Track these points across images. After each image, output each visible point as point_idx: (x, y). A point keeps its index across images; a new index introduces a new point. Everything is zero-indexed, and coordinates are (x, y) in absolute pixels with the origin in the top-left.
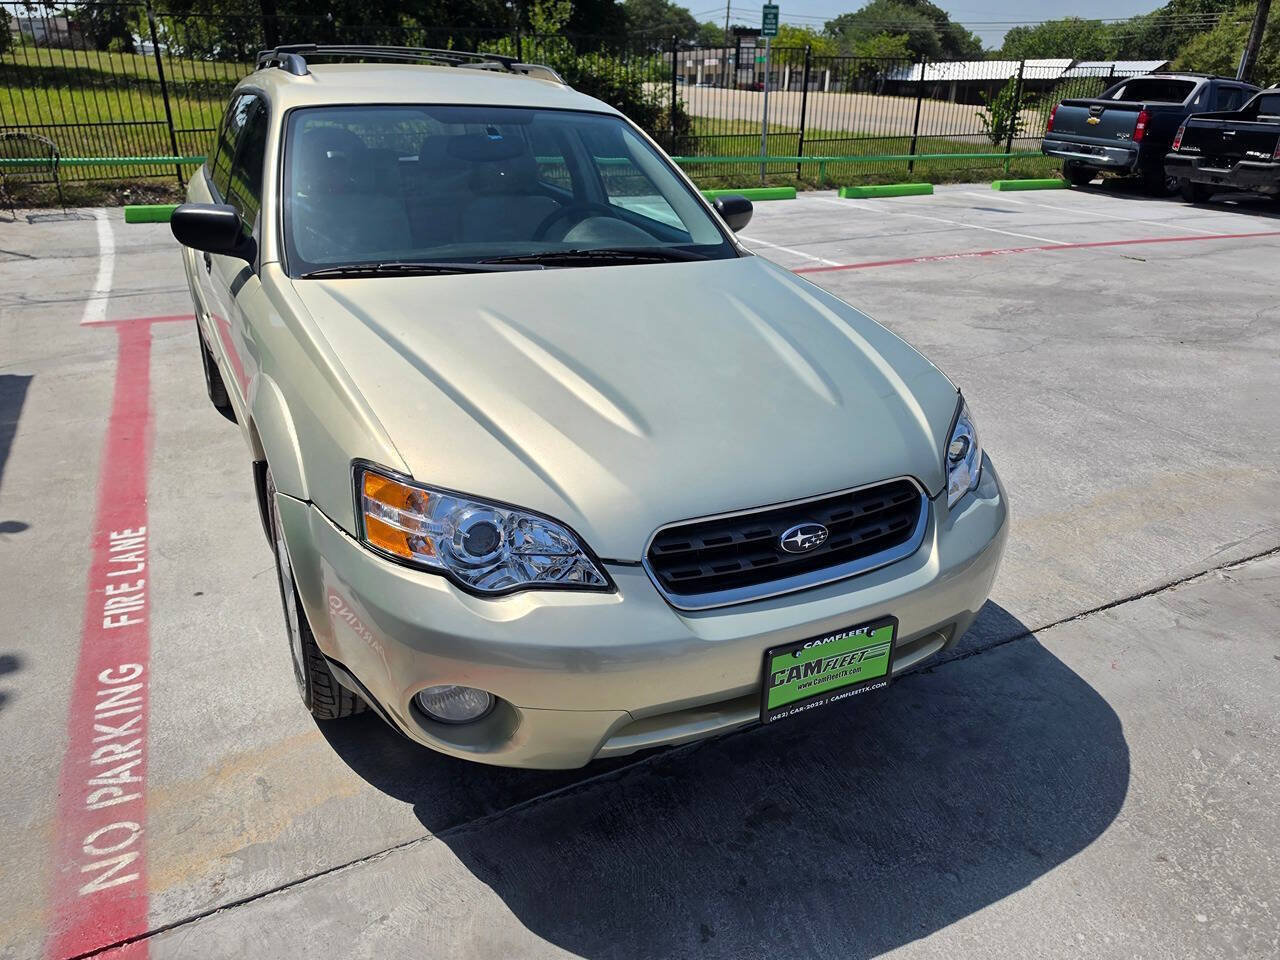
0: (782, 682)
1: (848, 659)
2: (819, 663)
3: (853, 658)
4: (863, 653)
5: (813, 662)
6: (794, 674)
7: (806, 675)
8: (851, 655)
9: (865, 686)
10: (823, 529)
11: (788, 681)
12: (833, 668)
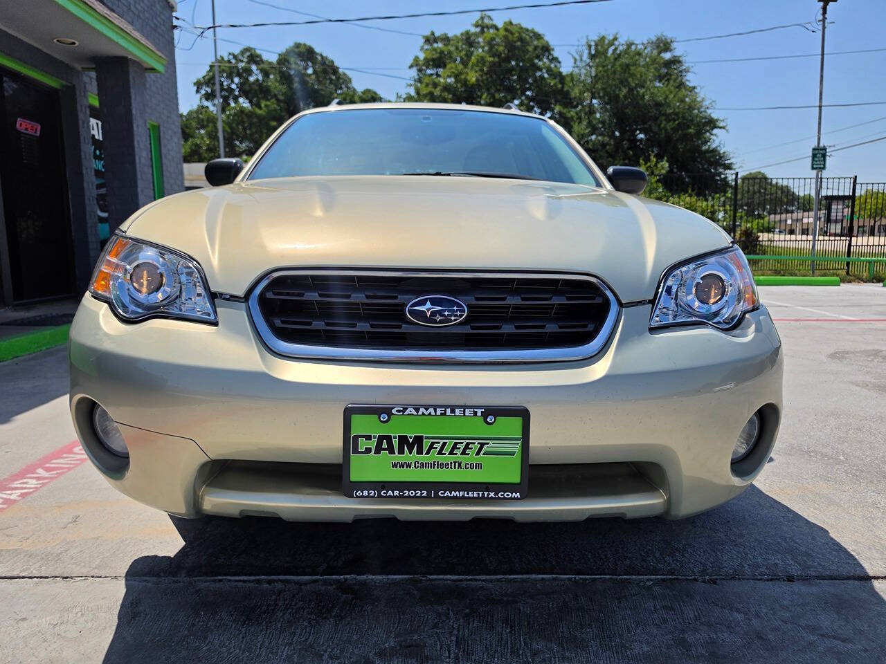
0: (368, 451)
1: (462, 447)
2: (419, 440)
3: (467, 447)
4: (482, 445)
5: (411, 435)
6: (385, 445)
7: (401, 452)
8: (465, 442)
9: (488, 490)
10: (458, 305)
11: (378, 451)
12: (440, 453)
